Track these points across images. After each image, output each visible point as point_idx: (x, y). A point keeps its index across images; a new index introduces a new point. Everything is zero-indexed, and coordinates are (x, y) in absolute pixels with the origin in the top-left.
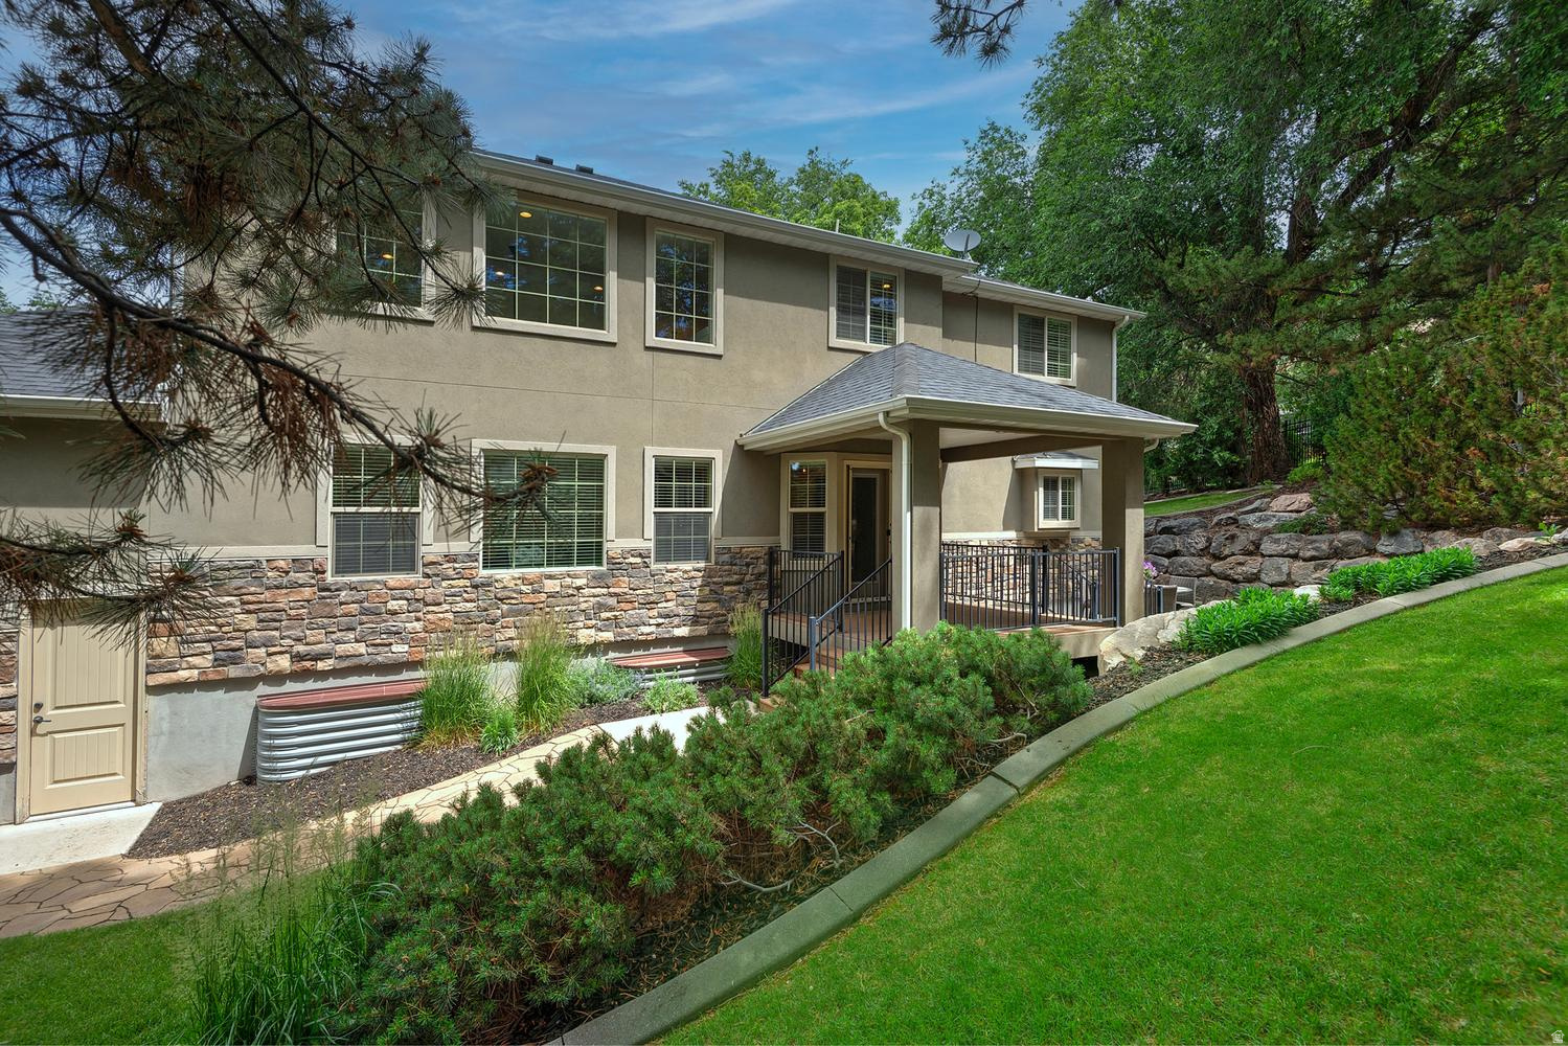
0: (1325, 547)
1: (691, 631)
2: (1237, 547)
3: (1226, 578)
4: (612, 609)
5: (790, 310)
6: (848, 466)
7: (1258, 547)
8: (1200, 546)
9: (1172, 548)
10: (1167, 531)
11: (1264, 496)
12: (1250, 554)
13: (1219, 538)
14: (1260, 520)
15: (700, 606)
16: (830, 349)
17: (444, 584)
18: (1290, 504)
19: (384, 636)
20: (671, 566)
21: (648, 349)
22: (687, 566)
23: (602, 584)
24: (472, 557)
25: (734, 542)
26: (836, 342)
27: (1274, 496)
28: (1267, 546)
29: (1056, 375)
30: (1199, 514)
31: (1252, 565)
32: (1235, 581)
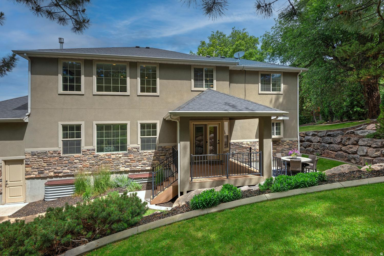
0: (379, 144)
1: (151, 168)
2: (350, 142)
3: (346, 152)
4: (129, 162)
5: (179, 81)
6: (193, 124)
7: (357, 142)
8: (339, 141)
9: (330, 141)
10: (329, 135)
11: (365, 125)
12: (355, 144)
13: (345, 139)
14: (362, 133)
15: (153, 162)
16: (192, 91)
17: (87, 156)
18: (371, 128)
19: (73, 168)
20: (145, 151)
21: (138, 96)
22: (150, 151)
23: (126, 156)
24: (94, 150)
25: (163, 145)
26: (193, 89)
27: (368, 124)
28: (360, 142)
29: (275, 91)
30: (342, 130)
31: (354, 149)
32: (349, 153)
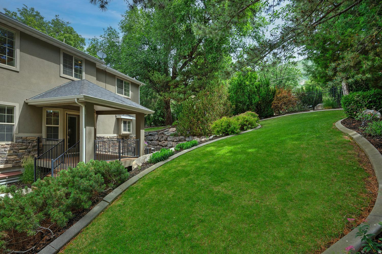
0: (178, 139)
1: (4, 166)
2: (163, 139)
3: (161, 146)
6: (67, 113)
7: (167, 139)
8: (157, 139)
9: (151, 139)
10: (150, 135)
11: (168, 128)
12: (166, 140)
13: (160, 137)
14: (167, 133)
15: (9, 157)
16: (61, 77)
18: (172, 130)
22: (3, 143)
26: (62, 75)
27: (170, 128)
28: (169, 139)
29: (126, 95)
30: (156, 131)
31: (166, 143)
32: (163, 146)
